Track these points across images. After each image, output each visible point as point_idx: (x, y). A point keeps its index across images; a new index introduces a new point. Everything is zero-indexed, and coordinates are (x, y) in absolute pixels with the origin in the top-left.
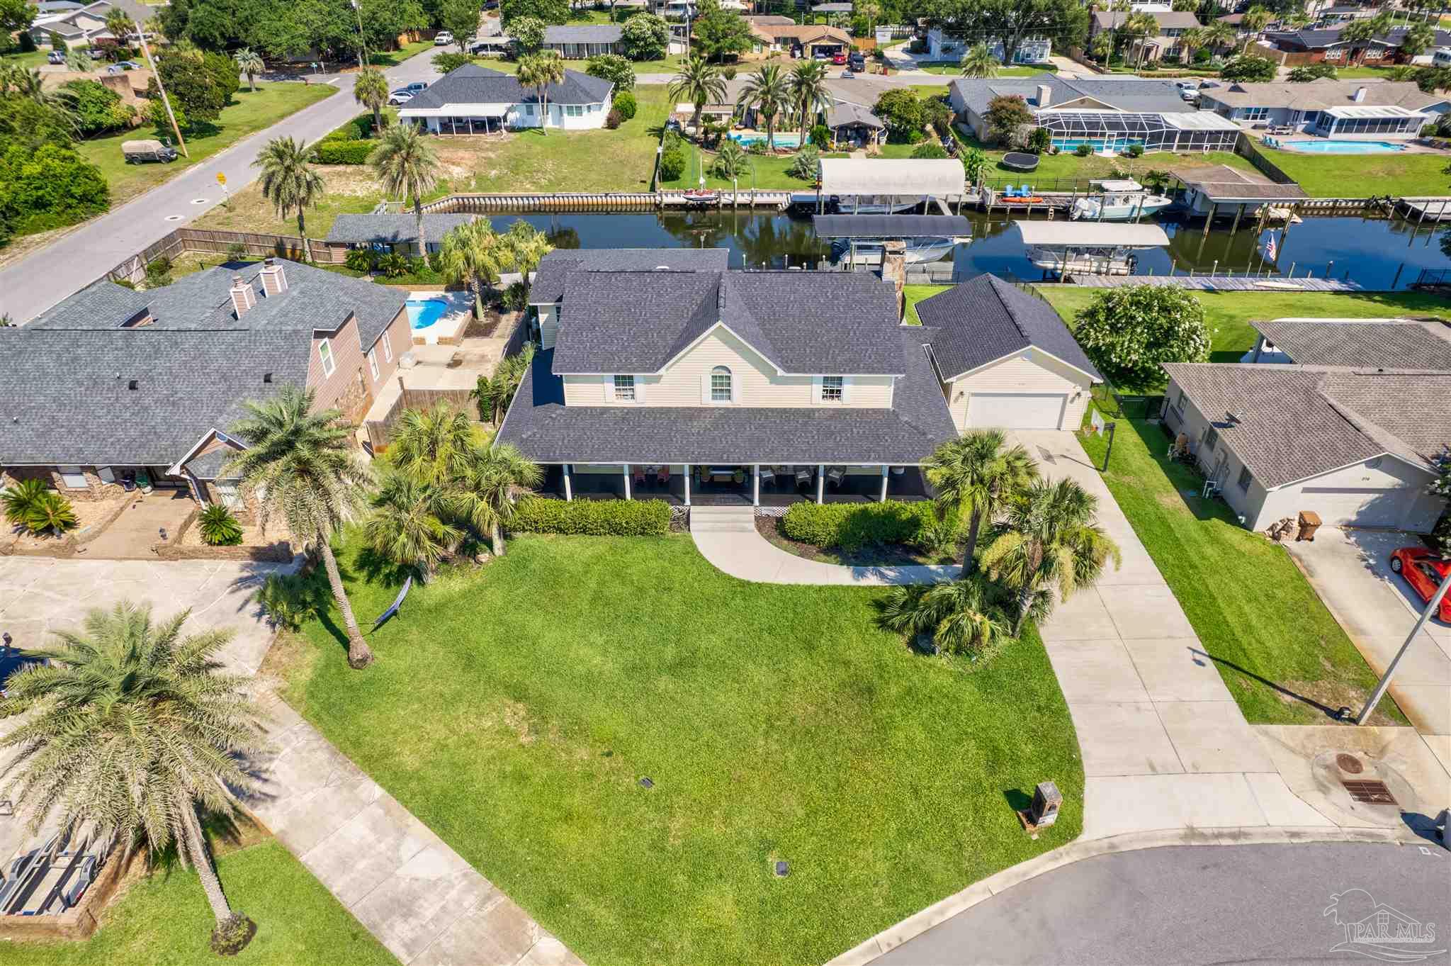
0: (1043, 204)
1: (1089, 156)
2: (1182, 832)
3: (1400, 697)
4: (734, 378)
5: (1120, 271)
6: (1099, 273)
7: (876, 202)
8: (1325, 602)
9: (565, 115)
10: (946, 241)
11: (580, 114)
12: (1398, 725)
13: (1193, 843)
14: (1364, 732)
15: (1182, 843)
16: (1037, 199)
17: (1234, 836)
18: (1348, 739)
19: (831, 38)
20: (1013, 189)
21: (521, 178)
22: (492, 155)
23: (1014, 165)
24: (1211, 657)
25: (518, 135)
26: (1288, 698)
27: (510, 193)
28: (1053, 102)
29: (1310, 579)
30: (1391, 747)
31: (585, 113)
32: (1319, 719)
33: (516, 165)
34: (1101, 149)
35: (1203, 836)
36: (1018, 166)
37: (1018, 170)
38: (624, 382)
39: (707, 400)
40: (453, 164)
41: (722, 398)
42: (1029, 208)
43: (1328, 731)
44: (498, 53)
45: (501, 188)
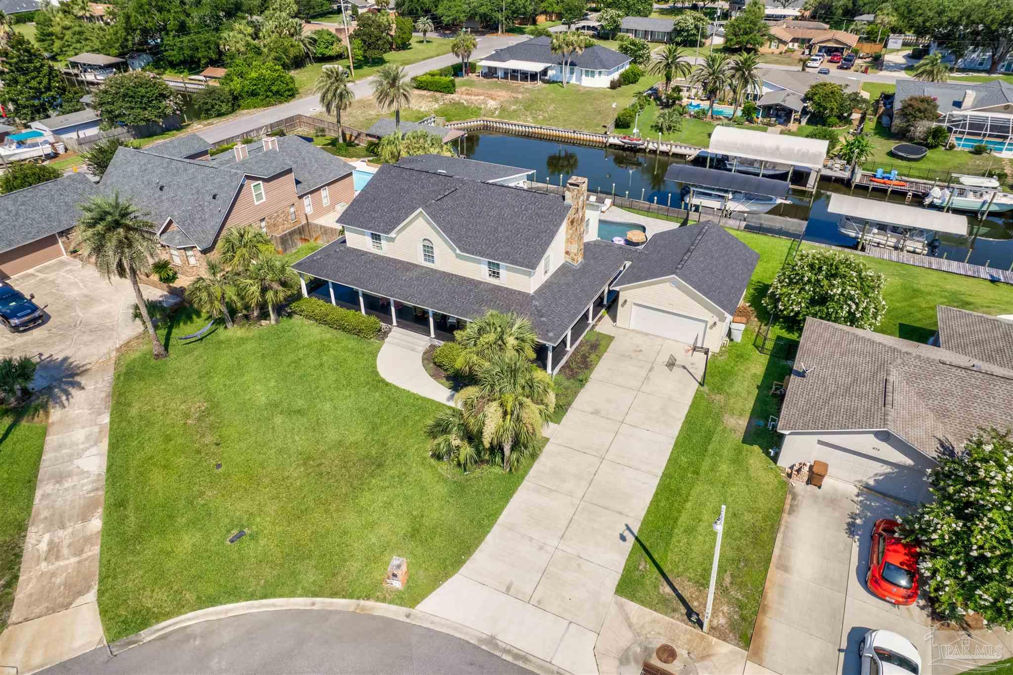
0: (907, 187)
1: (984, 155)
2: (484, 636)
3: (761, 628)
4: (435, 250)
5: (917, 250)
6: (896, 248)
7: (756, 165)
8: (780, 536)
9: (584, 76)
10: (771, 199)
11: (593, 76)
12: (737, 645)
13: (484, 647)
14: (702, 638)
15: (476, 643)
16: (902, 183)
17: (517, 657)
18: (684, 638)
19: (837, 41)
20: (884, 173)
21: (528, 113)
22: (520, 96)
23: (900, 154)
24: (637, 538)
25: (547, 85)
26: (668, 589)
27: (515, 122)
28: (974, 107)
29: (785, 516)
30: (714, 659)
31: (597, 76)
32: (677, 615)
33: (530, 106)
34: (1001, 150)
35: (496, 646)
36: (903, 154)
37: (902, 158)
38: (376, 237)
39: (419, 259)
40: (492, 99)
41: (429, 261)
42: (890, 190)
43: (673, 624)
44: (591, 32)
45: (511, 118)
